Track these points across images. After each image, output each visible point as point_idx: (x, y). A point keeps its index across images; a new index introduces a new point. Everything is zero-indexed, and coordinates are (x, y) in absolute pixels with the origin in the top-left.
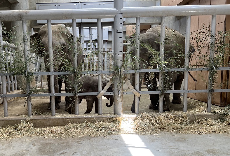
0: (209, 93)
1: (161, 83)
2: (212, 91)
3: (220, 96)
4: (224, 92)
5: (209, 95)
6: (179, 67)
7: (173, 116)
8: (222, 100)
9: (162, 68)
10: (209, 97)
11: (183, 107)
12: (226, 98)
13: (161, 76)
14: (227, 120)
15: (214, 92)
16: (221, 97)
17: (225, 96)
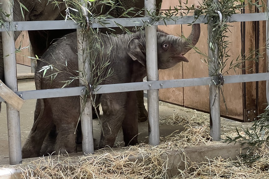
0: (213, 87)
1: (84, 62)
2: (219, 80)
3: (241, 93)
4: (251, 82)
5: (213, 90)
6: (131, 15)
7: (122, 162)
8: (247, 103)
9: (84, 17)
10: (214, 97)
11: (150, 131)
12: (255, 97)
13: (80, 41)
14: (259, 157)
15: (225, 83)
16: (244, 96)
17: (254, 92)
